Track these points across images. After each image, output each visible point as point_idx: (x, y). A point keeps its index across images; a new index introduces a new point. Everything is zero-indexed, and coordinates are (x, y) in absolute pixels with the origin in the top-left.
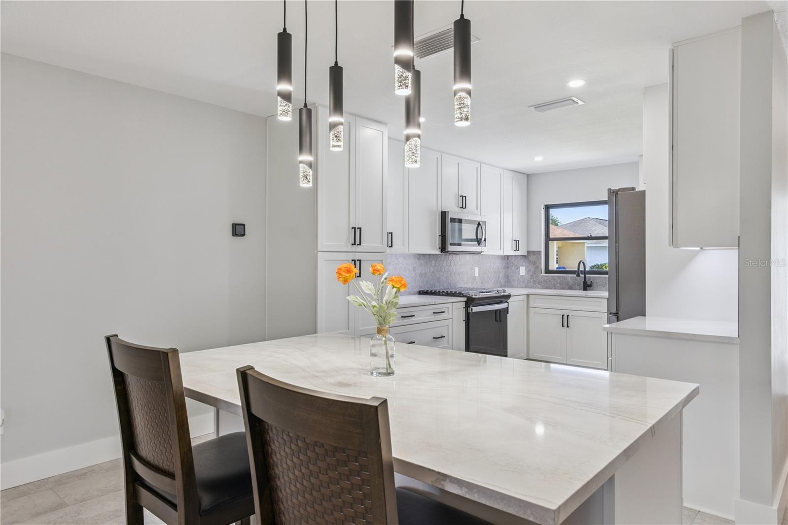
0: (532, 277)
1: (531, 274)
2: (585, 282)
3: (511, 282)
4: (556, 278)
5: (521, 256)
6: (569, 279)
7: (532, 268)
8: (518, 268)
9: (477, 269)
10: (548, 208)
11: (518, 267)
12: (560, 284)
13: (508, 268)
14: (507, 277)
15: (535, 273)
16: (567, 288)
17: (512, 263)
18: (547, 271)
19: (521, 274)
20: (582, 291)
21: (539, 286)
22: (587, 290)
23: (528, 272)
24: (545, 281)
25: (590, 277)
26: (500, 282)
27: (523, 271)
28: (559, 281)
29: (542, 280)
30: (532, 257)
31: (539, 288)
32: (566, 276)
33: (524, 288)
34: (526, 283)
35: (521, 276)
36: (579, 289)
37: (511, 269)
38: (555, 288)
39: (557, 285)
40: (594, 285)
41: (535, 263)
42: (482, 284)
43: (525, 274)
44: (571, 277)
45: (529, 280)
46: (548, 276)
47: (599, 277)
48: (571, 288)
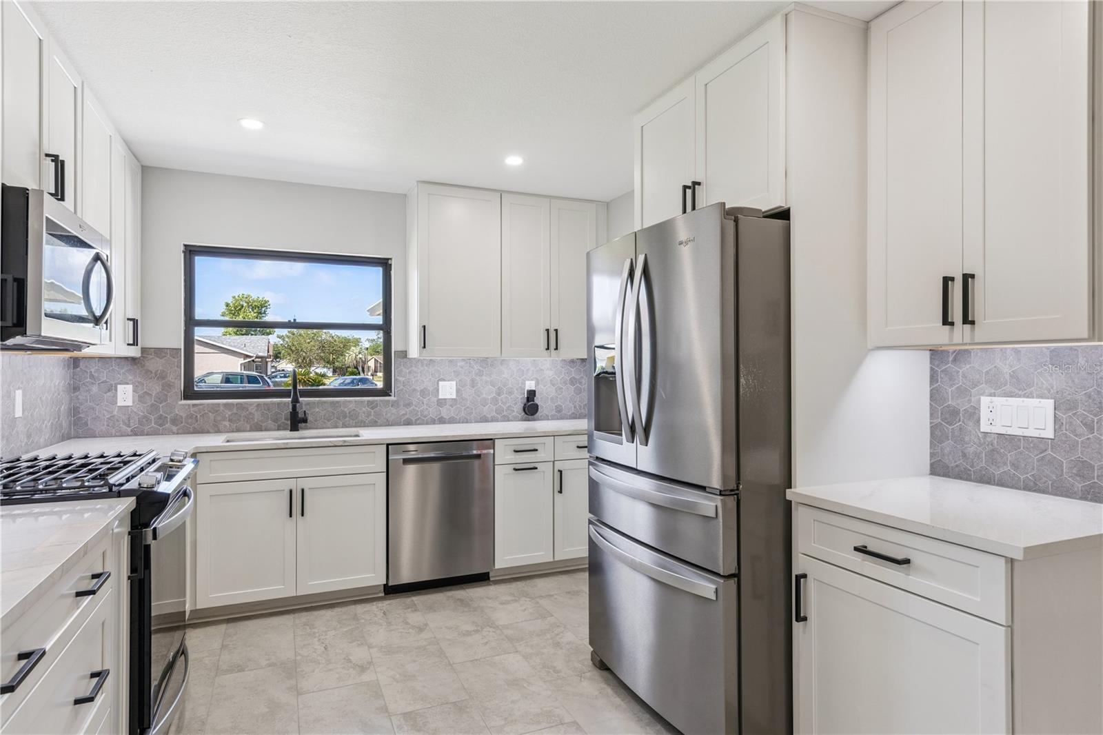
0: (154, 408)
1: (150, 401)
2: (294, 413)
3: (86, 424)
4: (222, 408)
5: (126, 358)
6: (252, 409)
7: (156, 388)
8: (112, 389)
9: (19, 394)
10: (191, 252)
11: (112, 385)
12: (230, 420)
13: (76, 389)
14: (74, 412)
15: (161, 398)
16: (248, 429)
17: (92, 376)
18: (190, 392)
19: (120, 403)
20: (288, 433)
21: (174, 429)
22: (298, 430)
23: (140, 397)
24: (190, 416)
26: (61, 426)
27: (125, 395)
28: (228, 413)
29: (184, 416)
30: (153, 361)
31: (174, 433)
32: (246, 403)
33: (128, 435)
34: (134, 424)
35: (120, 407)
36: (278, 430)
37: (89, 391)
38: (219, 430)
39: (224, 423)
40: (310, 418)
41: (161, 376)
42: (29, 436)
43: (133, 403)
44: (259, 405)
45: (145, 417)
46: (201, 405)
47: (319, 402)
48: (258, 428)
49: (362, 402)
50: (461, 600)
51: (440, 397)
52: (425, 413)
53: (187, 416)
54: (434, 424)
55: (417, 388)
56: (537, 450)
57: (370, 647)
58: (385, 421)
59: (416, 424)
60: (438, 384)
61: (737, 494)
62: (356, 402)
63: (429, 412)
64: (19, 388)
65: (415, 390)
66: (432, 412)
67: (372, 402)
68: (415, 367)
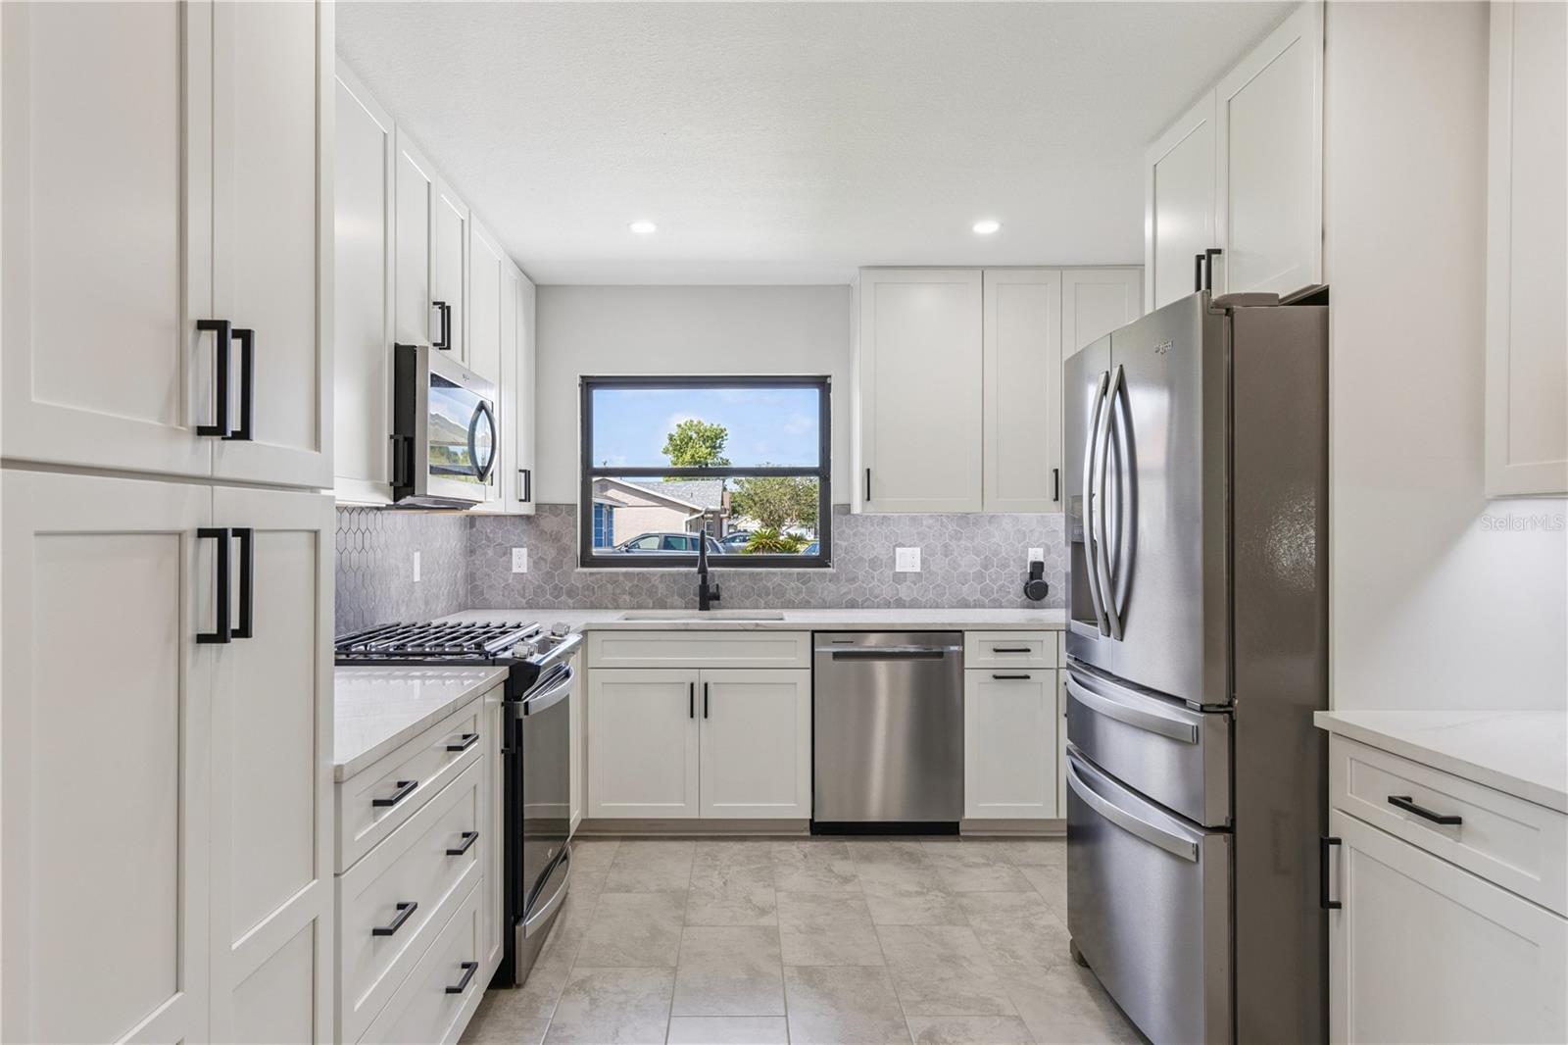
0: (550, 576)
1: (545, 568)
2: (704, 587)
3: (482, 593)
4: (621, 578)
5: (521, 516)
6: (656, 580)
7: (551, 553)
8: (507, 552)
9: (417, 556)
10: (589, 384)
11: (506, 548)
12: (631, 594)
13: (472, 552)
14: (471, 578)
15: (557, 565)
16: (651, 605)
17: (487, 537)
18: (588, 560)
19: (515, 570)
20: (697, 611)
21: (570, 602)
22: (708, 609)
23: (534, 562)
24: (587, 587)
25: (713, 574)
27: (520, 560)
28: (628, 585)
29: (580, 586)
30: (548, 519)
31: (569, 608)
32: (648, 573)
33: (523, 608)
34: (529, 594)
35: (515, 574)
36: (686, 608)
37: (485, 554)
38: (618, 605)
39: (624, 596)
40: (724, 594)
41: (556, 538)
42: (427, 603)
43: (528, 569)
44: (663, 575)
45: (540, 587)
46: (598, 573)
47: (736, 573)
48: (661, 604)
49: (790, 574)
50: (910, 854)
51: (897, 570)
52: (877, 591)
53: (584, 586)
54: (889, 608)
55: (865, 557)
56: (1029, 650)
57: (777, 890)
58: (820, 600)
59: (863, 608)
60: (894, 550)
61: (1230, 713)
62: (782, 573)
63: (882, 590)
64: (417, 550)
65: (861, 559)
66: (886, 591)
67: (804, 574)
68: (862, 527)
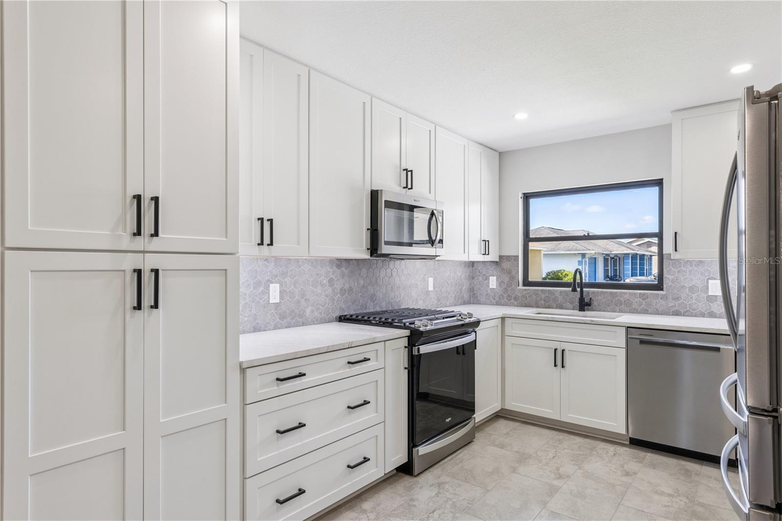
0: (506, 290)
1: (504, 286)
2: (582, 299)
3: (477, 297)
4: (540, 293)
5: (492, 262)
6: (557, 295)
7: (506, 279)
8: (487, 279)
9: (431, 280)
10: (527, 197)
11: (487, 277)
12: (544, 301)
13: (473, 278)
14: (471, 290)
15: (509, 285)
16: (555, 306)
17: (479, 272)
18: (527, 283)
19: (491, 287)
20: (577, 312)
21: (516, 303)
22: (584, 311)
23: (499, 283)
24: (523, 296)
25: (588, 293)
26: (463, 297)
27: (493, 282)
28: (543, 296)
29: (520, 296)
30: (505, 263)
31: (515, 306)
32: (553, 290)
33: (494, 305)
34: (497, 299)
35: (491, 288)
36: (573, 309)
37: (478, 279)
38: (538, 306)
39: (541, 302)
40: (595, 303)
41: (509, 272)
42: (438, 300)
43: (497, 286)
44: (561, 292)
45: (502, 295)
46: (529, 290)
47: (601, 292)
48: (561, 307)
49: (635, 294)
51: (710, 294)
52: (694, 306)
53: (522, 296)
54: (703, 317)
55: (686, 285)
58: (655, 310)
59: (684, 316)
60: (708, 282)
61: (776, 417)
62: (630, 293)
63: (698, 306)
64: (432, 277)
65: (683, 287)
66: (702, 306)
67: (644, 294)
68: (684, 267)
